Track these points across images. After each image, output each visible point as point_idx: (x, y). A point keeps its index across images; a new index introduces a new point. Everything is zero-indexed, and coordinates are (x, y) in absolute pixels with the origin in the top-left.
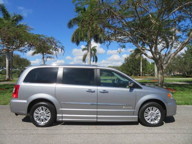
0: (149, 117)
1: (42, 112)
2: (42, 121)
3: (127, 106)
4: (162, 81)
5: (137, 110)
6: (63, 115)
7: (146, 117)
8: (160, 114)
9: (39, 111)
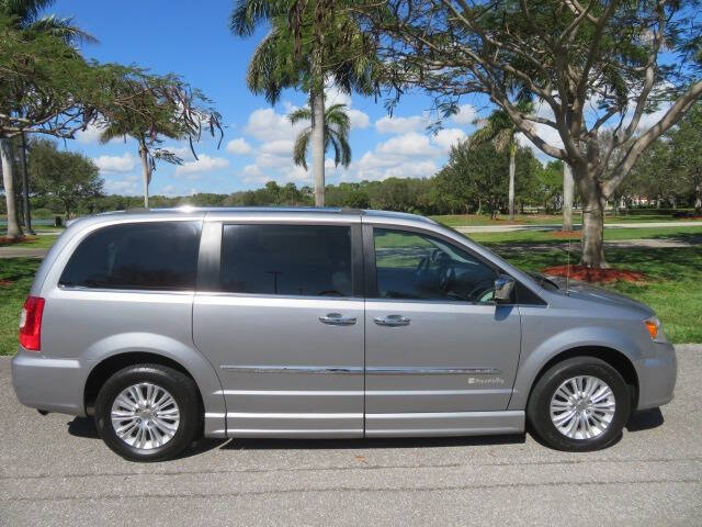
0: (570, 414)
1: (145, 403)
2: (148, 438)
3: (483, 374)
4: (596, 244)
5: (522, 390)
6: (230, 415)
7: (557, 413)
8: (611, 403)
9: (133, 400)
